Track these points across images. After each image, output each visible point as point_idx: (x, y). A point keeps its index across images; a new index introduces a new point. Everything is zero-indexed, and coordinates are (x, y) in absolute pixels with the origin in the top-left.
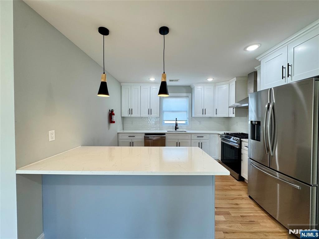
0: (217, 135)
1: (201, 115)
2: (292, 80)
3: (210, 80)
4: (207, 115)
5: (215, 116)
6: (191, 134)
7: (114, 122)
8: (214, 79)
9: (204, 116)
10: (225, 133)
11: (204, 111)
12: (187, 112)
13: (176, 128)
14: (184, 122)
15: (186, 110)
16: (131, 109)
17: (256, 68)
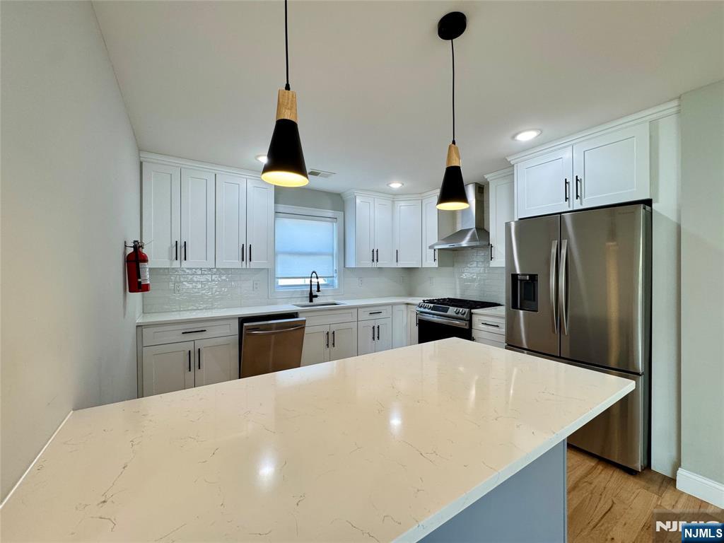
0: (404, 306)
1: (368, 263)
2: (581, 204)
3: (396, 185)
4: (380, 264)
5: (394, 265)
6: (357, 308)
7: (146, 288)
8: (403, 184)
9: (375, 265)
10: (424, 301)
11: (375, 256)
12: (333, 255)
13: (312, 297)
15: (331, 251)
16: (181, 244)
17: (486, 177)
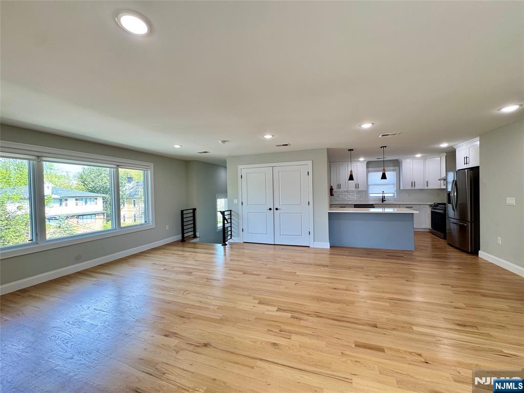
0: (427, 205)
1: (410, 187)
2: (468, 166)
3: (419, 156)
4: (417, 187)
5: (426, 188)
7: (333, 195)
8: (422, 155)
9: (413, 188)
10: (434, 203)
11: (413, 184)
12: (394, 184)
13: (383, 201)
14: (391, 195)
15: (393, 183)
16: (339, 185)
